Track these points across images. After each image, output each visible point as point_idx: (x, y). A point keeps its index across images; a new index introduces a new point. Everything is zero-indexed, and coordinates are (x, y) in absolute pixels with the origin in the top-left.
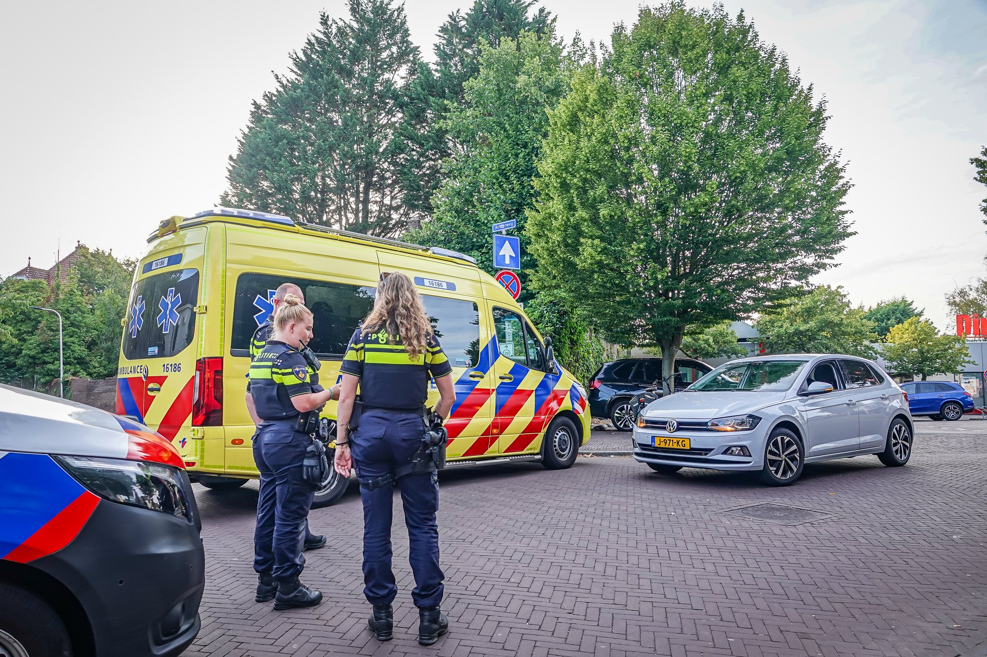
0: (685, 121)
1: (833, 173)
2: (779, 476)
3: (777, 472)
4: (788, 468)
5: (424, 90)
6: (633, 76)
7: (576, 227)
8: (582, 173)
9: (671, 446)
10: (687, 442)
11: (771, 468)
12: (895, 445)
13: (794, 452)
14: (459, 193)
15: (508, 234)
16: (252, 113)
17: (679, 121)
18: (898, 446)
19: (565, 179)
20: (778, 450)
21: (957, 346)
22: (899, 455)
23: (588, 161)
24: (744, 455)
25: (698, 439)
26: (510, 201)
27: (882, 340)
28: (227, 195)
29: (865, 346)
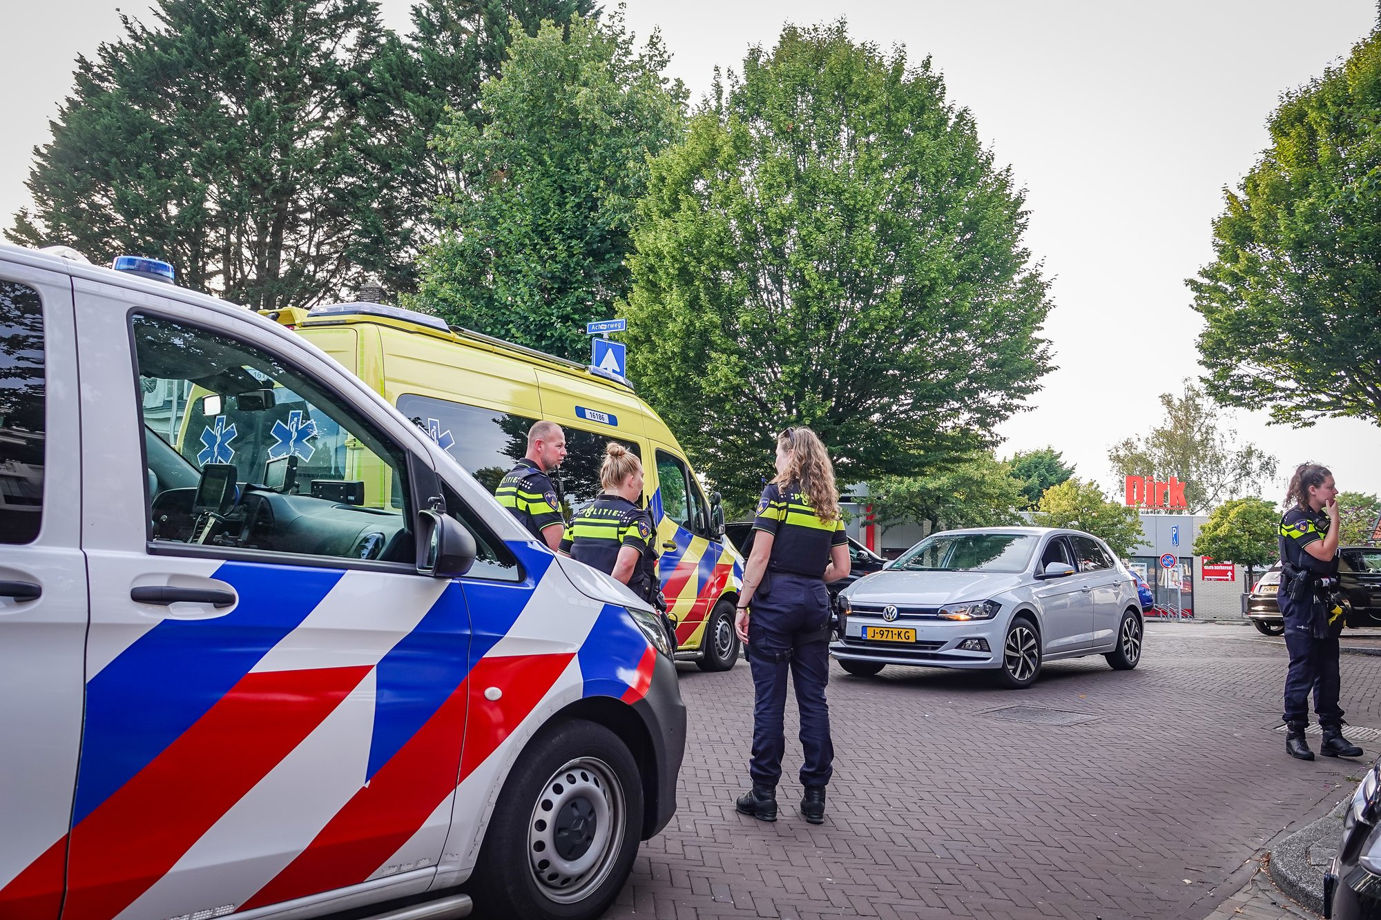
0: (861, 203)
1: (1034, 288)
2: (1017, 676)
3: (1015, 671)
4: (1026, 667)
5: (394, 78)
6: (785, 129)
7: (704, 334)
8: (712, 259)
9: (889, 639)
10: (911, 634)
11: (1009, 667)
12: (1126, 643)
13: (1033, 647)
14: (462, 254)
15: (610, 339)
16: (78, 76)
17: (852, 202)
18: (1129, 645)
19: (688, 263)
20: (1016, 644)
21: (1129, 519)
22: (1129, 656)
23: (721, 243)
24: (982, 650)
25: (926, 629)
26: (549, 275)
27: (1032, 506)
28: (25, 214)
29: (1011, 515)
